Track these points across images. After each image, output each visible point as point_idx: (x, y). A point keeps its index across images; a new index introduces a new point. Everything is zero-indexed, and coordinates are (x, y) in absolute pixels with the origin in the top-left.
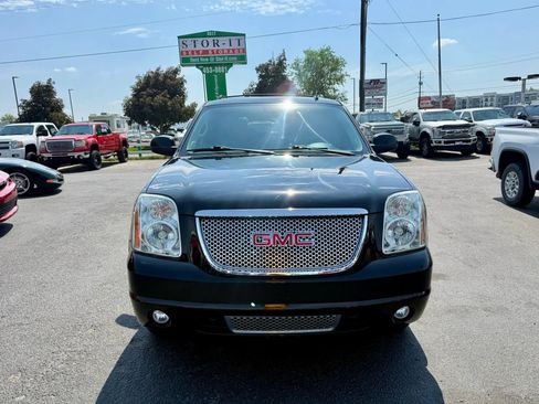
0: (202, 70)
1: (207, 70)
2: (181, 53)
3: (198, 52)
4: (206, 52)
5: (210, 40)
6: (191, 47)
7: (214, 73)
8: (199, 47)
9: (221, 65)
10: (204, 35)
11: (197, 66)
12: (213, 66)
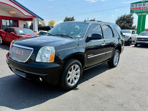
0: (137, 14)
1: (139, 14)
2: (131, 9)
3: (137, 8)
4: (140, 8)
5: (142, 4)
6: (135, 7)
7: (142, 15)
8: (138, 6)
9: (145, 12)
10: (140, 2)
11: (136, 13)
12: (142, 13)
